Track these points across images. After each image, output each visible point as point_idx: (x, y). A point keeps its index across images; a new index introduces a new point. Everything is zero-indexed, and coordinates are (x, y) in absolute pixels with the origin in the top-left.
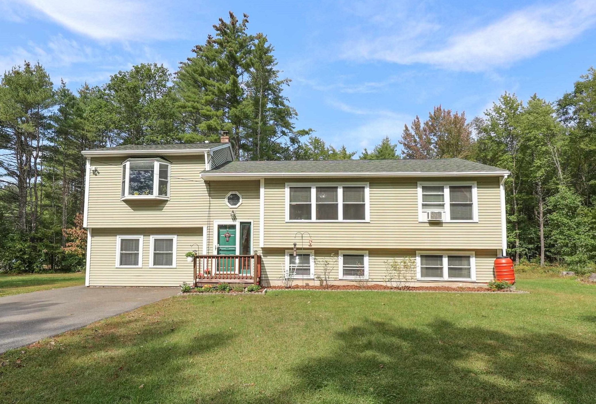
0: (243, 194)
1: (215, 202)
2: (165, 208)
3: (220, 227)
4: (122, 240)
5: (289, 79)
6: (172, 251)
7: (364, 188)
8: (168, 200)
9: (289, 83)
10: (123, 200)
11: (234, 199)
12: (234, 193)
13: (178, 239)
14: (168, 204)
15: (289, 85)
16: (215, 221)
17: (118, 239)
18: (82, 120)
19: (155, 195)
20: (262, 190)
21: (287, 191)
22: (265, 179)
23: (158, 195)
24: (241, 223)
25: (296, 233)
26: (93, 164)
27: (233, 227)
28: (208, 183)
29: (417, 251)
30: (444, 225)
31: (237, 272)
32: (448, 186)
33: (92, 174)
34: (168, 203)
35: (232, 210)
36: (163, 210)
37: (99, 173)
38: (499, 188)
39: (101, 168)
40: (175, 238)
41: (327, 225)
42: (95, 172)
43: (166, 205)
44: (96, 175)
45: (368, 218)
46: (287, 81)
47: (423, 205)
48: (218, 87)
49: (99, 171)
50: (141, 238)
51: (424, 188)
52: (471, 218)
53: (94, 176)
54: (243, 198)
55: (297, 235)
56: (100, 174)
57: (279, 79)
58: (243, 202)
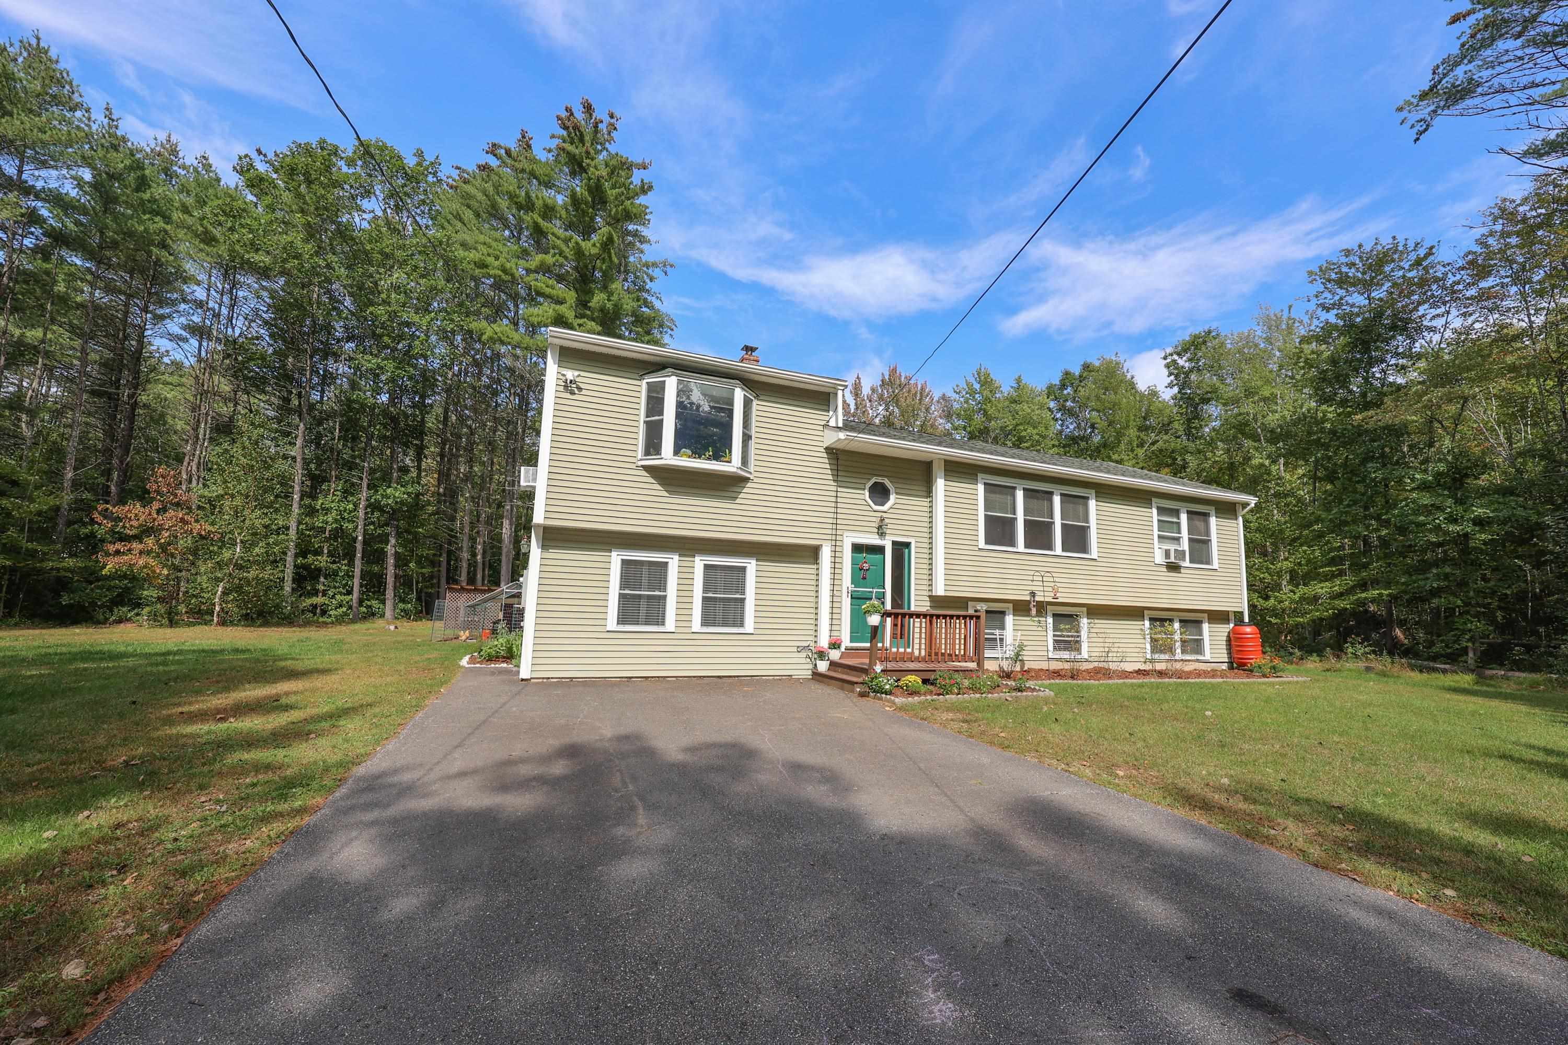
0: (900, 486)
1: (844, 493)
2: (741, 495)
3: (858, 548)
4: (625, 563)
5: (671, 261)
6: (743, 593)
7: (1087, 498)
8: (749, 479)
9: (668, 269)
10: (642, 466)
11: (880, 493)
12: (879, 480)
13: (760, 568)
14: (749, 488)
15: (666, 274)
16: (846, 534)
17: (616, 558)
18: (168, 227)
19: (733, 465)
20: (940, 484)
21: (981, 488)
22: (946, 461)
23: (740, 465)
24: (894, 543)
25: (1032, 573)
26: (564, 364)
27: (880, 550)
28: (835, 454)
29: (1146, 612)
30: (1182, 571)
31: (888, 644)
32: (1185, 510)
33: (561, 389)
34: (749, 485)
35: (879, 514)
36: (738, 501)
37: (580, 389)
38: (1236, 519)
39: (589, 379)
40: (751, 566)
41: (1038, 559)
42: (569, 387)
43: (745, 490)
44: (572, 393)
45: (1094, 553)
46: (665, 266)
47: (1160, 537)
48: (577, 243)
49: (582, 386)
50: (674, 562)
51: (1161, 511)
52: (1208, 563)
53: (568, 396)
54: (897, 493)
55: (1035, 578)
56: (584, 392)
57: (647, 257)
58: (898, 501)
